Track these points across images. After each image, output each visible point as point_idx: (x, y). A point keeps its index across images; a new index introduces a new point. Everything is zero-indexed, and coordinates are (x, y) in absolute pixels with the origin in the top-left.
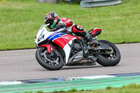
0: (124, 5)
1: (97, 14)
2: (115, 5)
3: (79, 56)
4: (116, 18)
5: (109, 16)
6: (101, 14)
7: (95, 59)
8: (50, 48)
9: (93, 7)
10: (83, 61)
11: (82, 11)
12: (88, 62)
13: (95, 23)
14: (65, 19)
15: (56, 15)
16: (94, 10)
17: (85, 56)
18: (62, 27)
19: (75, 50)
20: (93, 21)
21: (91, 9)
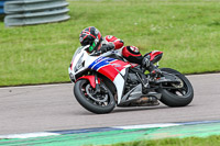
0: (73, 22)
1: (31, 37)
2: (60, 22)
3: (137, 92)
4: (61, 42)
5: (50, 39)
6: (38, 36)
7: (159, 96)
8: (94, 81)
9: (24, 26)
10: (143, 99)
11: (6, 32)
12: (149, 101)
13: (29, 50)
14: (110, 37)
15: (97, 31)
16: (27, 30)
17: (145, 91)
18: (109, 49)
19: (131, 82)
20: (25, 48)
21: (21, 29)
